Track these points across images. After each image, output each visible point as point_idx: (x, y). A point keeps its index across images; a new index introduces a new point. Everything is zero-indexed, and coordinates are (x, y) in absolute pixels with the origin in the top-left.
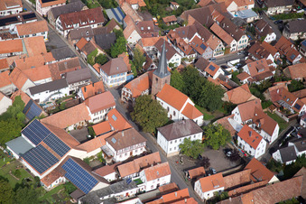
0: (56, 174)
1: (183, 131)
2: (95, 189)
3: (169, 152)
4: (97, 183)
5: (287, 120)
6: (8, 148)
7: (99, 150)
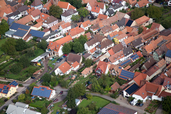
0: (28, 36)
1: (71, 13)
2: (45, 35)
4: (44, 33)
5: (108, 5)
6: (6, 35)
7: (41, 27)
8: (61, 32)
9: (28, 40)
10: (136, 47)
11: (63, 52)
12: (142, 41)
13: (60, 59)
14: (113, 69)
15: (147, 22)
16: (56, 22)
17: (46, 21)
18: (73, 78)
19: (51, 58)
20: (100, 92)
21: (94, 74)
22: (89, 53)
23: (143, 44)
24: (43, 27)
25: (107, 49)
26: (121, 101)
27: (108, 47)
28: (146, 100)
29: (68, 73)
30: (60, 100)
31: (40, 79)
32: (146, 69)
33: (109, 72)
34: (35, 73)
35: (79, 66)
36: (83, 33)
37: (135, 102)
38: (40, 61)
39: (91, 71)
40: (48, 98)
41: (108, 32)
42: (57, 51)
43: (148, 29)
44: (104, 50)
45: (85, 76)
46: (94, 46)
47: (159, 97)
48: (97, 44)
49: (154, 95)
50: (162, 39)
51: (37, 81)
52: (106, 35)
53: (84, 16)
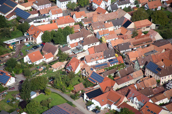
3: (62, 8)
4: (30, 15)
7: (30, 8)
8: (50, 18)
9: (11, 18)
10: (122, 52)
11: (42, 39)
12: (130, 46)
13: (36, 47)
14: (84, 69)
15: (147, 27)
16: (48, 6)
17: (37, 2)
18: (40, 70)
19: (27, 44)
20: (61, 89)
21: (64, 70)
22: (68, 46)
23: (131, 50)
24: (32, 8)
25: (89, 47)
26: (79, 104)
27: (91, 45)
28: (105, 108)
29: (38, 63)
30: (16, 89)
31: (5, 63)
32: (120, 77)
33: (80, 71)
34: (2, 56)
35: (52, 58)
36: (72, 24)
37: (92, 108)
38: (13, 44)
39: (63, 66)
40: (5, 85)
41: (100, 28)
42: (36, 37)
43: (143, 34)
44: (86, 47)
45: (55, 70)
46: (78, 40)
47: (119, 107)
48: (82, 39)
49: (115, 104)
50: (153, 49)
51: (2, 64)
52: (96, 31)
53: (82, 5)
